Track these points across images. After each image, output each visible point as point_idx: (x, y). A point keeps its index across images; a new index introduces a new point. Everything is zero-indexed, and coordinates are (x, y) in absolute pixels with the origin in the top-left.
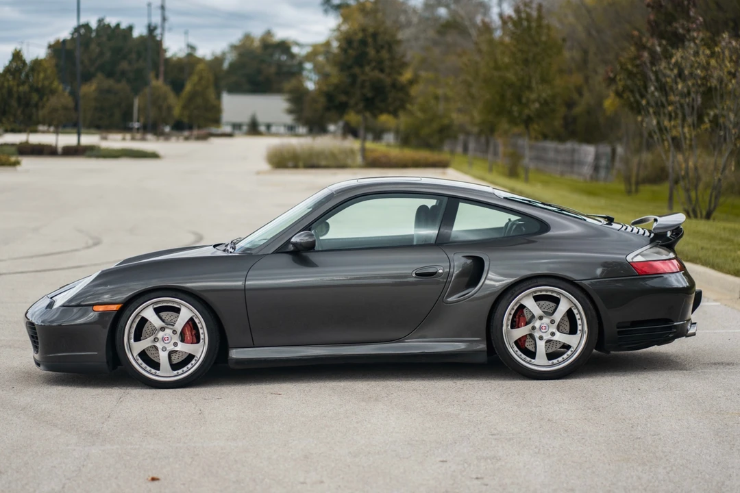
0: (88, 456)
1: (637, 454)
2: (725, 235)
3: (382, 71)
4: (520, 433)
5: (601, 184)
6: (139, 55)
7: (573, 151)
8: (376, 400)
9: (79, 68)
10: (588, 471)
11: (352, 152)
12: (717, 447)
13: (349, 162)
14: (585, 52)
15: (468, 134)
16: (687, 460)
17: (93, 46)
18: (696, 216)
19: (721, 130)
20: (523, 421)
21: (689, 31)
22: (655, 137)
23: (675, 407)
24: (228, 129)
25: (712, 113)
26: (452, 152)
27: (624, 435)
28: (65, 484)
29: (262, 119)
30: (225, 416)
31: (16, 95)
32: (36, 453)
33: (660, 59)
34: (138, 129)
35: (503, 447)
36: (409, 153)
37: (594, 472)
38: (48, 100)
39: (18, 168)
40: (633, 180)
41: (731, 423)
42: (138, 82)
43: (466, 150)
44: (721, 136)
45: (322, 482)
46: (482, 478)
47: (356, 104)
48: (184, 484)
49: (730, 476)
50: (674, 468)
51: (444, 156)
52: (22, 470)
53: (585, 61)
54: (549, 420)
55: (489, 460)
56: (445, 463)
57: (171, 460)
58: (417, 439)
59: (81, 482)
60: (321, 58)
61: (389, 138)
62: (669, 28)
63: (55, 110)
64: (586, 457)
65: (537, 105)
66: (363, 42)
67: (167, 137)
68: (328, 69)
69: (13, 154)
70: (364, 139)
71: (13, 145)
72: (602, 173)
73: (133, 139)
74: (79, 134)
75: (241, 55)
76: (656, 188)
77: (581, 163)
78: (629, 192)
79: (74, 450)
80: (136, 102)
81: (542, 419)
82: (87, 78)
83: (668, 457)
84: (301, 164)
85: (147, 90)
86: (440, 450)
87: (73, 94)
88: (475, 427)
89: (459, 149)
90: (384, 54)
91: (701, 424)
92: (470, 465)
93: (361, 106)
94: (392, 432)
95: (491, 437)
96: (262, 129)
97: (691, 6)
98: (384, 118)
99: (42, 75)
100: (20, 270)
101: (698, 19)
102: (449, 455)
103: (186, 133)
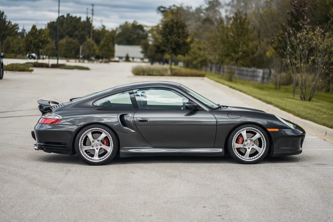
0: (50, 200)
1: (288, 206)
2: (318, 108)
3: (179, 37)
4: (237, 194)
5: (265, 85)
6: (83, 29)
7: (254, 72)
8: (175, 177)
9: (58, 33)
10: (267, 213)
11: (166, 70)
12: (322, 203)
13: (165, 73)
14: (259, 32)
15: (212, 63)
16: (310, 209)
17: (64, 25)
18: (305, 100)
19: (316, 65)
20: (238, 189)
21: (304, 25)
22: (289, 67)
23: (303, 184)
24: (117, 59)
25: (312, 58)
26: (206, 70)
27: (282, 197)
28: (39, 213)
29: (131, 55)
30: (111, 182)
31: (33, 43)
32: (29, 197)
33: (292, 36)
34: (82, 58)
35: (230, 201)
36: (188, 71)
37: (270, 214)
38: (46, 45)
39: (33, 72)
40: (278, 84)
41: (327, 192)
42: (82, 39)
43: (211, 69)
44: (316, 67)
45: (151, 216)
46: (221, 216)
47: (169, 51)
48: (91, 215)
49: (329, 217)
50: (305, 213)
51: (203, 72)
52: (22, 206)
53: (259, 36)
54: (249, 189)
55: (224, 207)
56: (205, 208)
57: (86, 203)
58: (193, 196)
59: (46, 212)
60: (155, 32)
61: (181, 64)
62: (296, 23)
63: (48, 50)
64: (266, 207)
65: (241, 53)
66: (172, 26)
67: (93, 61)
68: (157, 36)
69: (31, 67)
70: (171, 65)
71: (31, 63)
72: (265, 81)
73: (79, 62)
74: (58, 59)
75: (123, 30)
76: (287, 87)
77: (257, 76)
78: (276, 89)
79: (45, 197)
80: (81, 48)
81: (246, 188)
82: (62, 37)
83: (301, 208)
84: (146, 74)
85: (86, 43)
86: (203, 202)
87: (56, 43)
88: (218, 191)
89: (209, 70)
90: (180, 30)
91: (315, 192)
92: (216, 209)
93: (171, 51)
94: (182, 192)
95: (224, 196)
96: (131, 59)
97: (305, 15)
98: (180, 56)
99: (43, 35)
100: (30, 115)
101: (308, 20)
102: (207, 204)
103: (101, 60)
